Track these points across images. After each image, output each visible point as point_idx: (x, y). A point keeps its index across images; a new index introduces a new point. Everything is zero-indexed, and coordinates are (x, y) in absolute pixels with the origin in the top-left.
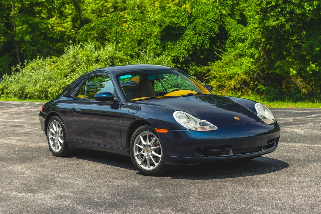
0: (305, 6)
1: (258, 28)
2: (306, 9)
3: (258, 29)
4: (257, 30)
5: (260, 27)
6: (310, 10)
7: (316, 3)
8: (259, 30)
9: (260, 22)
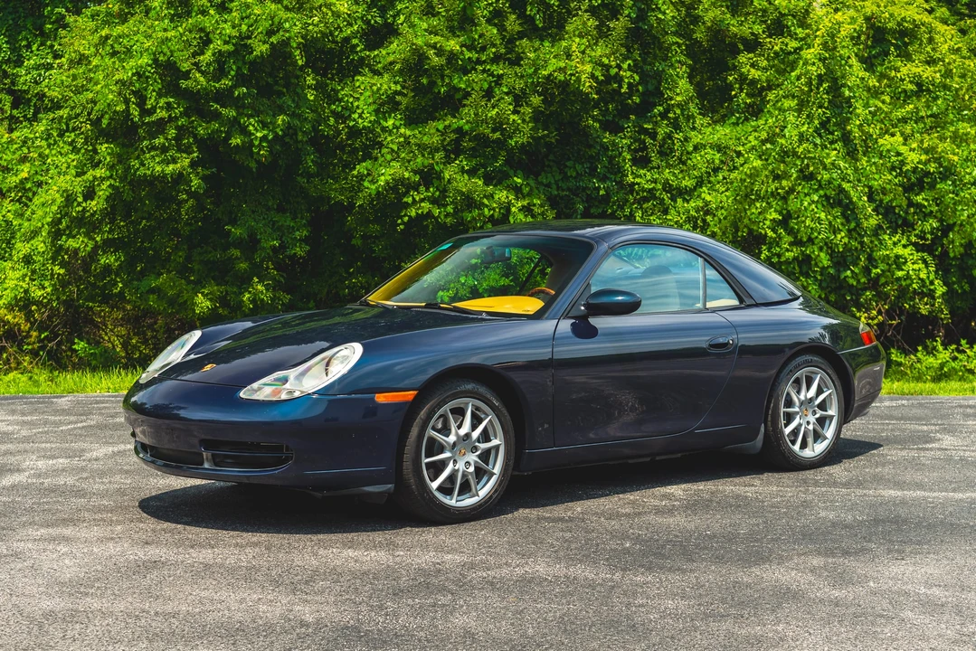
0: (251, 128)
1: (108, 180)
2: (253, 134)
3: (108, 183)
4: (104, 187)
5: (111, 177)
6: (264, 138)
7: (283, 120)
8: (110, 186)
9: (114, 164)
